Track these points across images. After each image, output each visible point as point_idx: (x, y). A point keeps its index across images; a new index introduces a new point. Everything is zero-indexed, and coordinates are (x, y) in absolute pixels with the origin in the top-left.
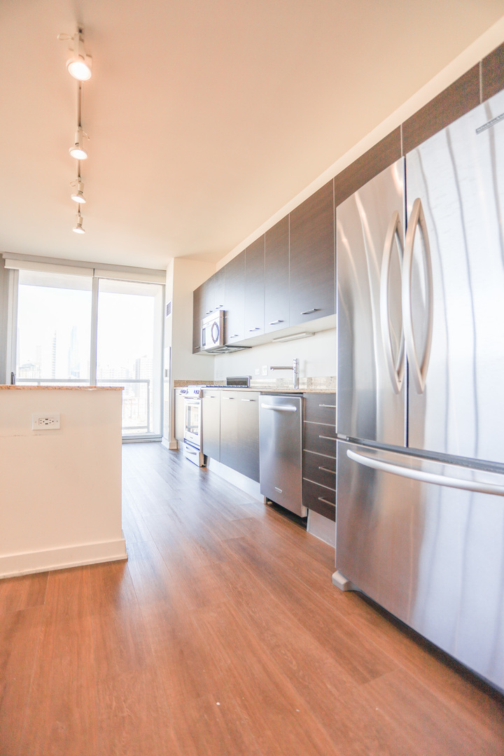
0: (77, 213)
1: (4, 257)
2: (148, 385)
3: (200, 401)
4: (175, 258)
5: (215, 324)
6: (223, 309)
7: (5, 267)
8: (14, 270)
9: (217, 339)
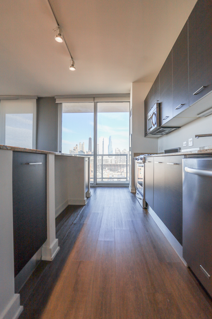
0: (71, 59)
1: (55, 98)
2: (127, 157)
3: (143, 165)
4: (133, 82)
5: (154, 113)
6: (159, 102)
7: (56, 102)
8: (60, 103)
9: (155, 124)
